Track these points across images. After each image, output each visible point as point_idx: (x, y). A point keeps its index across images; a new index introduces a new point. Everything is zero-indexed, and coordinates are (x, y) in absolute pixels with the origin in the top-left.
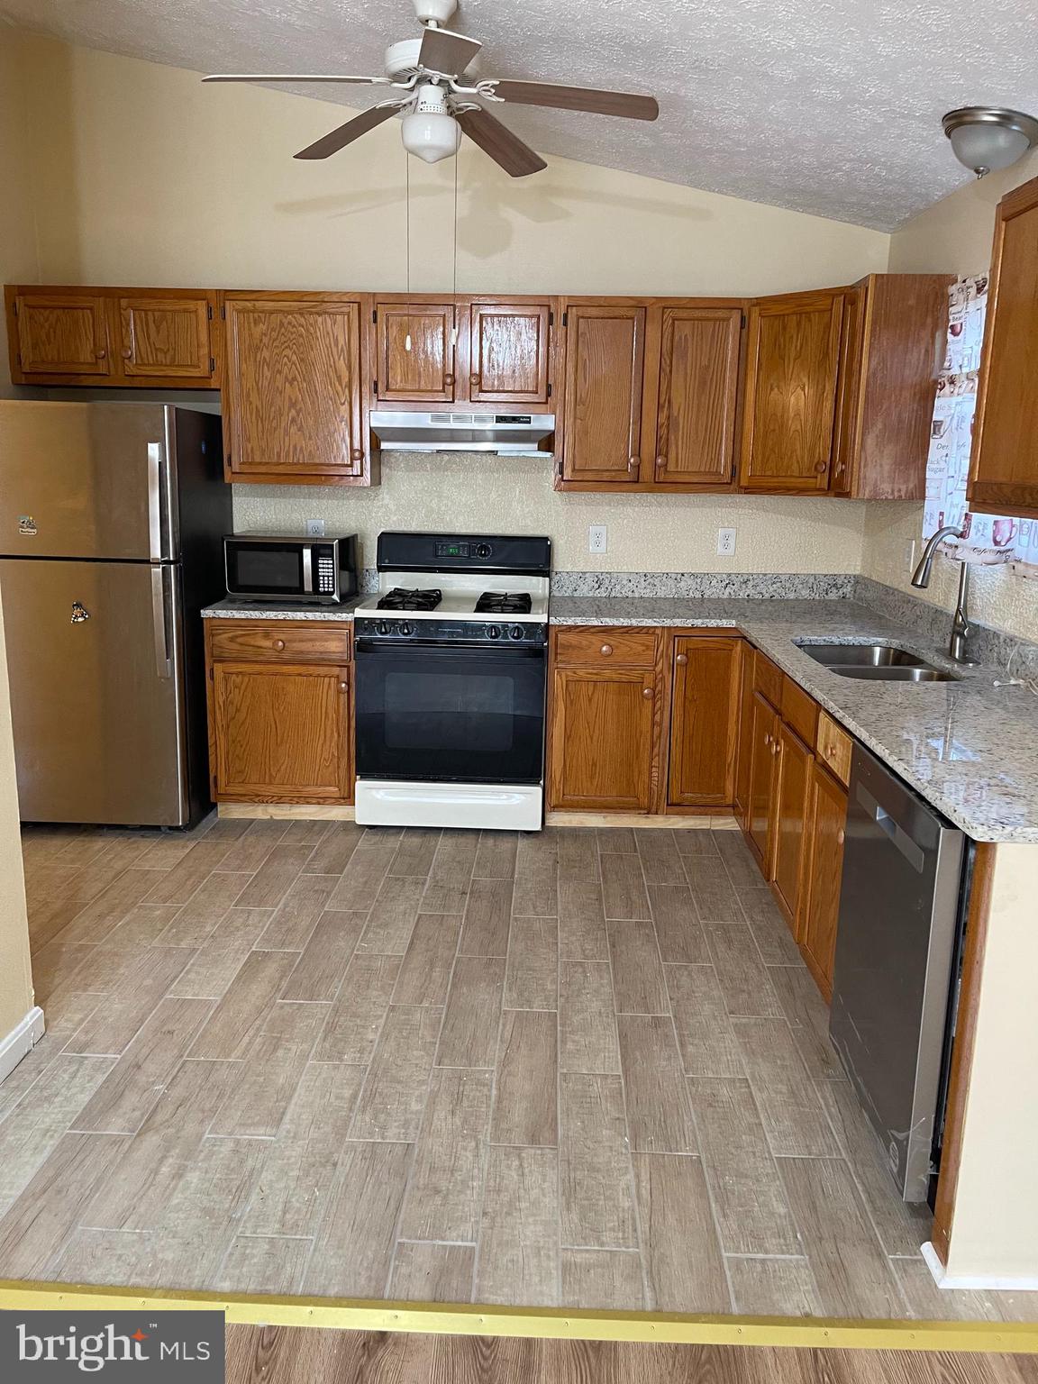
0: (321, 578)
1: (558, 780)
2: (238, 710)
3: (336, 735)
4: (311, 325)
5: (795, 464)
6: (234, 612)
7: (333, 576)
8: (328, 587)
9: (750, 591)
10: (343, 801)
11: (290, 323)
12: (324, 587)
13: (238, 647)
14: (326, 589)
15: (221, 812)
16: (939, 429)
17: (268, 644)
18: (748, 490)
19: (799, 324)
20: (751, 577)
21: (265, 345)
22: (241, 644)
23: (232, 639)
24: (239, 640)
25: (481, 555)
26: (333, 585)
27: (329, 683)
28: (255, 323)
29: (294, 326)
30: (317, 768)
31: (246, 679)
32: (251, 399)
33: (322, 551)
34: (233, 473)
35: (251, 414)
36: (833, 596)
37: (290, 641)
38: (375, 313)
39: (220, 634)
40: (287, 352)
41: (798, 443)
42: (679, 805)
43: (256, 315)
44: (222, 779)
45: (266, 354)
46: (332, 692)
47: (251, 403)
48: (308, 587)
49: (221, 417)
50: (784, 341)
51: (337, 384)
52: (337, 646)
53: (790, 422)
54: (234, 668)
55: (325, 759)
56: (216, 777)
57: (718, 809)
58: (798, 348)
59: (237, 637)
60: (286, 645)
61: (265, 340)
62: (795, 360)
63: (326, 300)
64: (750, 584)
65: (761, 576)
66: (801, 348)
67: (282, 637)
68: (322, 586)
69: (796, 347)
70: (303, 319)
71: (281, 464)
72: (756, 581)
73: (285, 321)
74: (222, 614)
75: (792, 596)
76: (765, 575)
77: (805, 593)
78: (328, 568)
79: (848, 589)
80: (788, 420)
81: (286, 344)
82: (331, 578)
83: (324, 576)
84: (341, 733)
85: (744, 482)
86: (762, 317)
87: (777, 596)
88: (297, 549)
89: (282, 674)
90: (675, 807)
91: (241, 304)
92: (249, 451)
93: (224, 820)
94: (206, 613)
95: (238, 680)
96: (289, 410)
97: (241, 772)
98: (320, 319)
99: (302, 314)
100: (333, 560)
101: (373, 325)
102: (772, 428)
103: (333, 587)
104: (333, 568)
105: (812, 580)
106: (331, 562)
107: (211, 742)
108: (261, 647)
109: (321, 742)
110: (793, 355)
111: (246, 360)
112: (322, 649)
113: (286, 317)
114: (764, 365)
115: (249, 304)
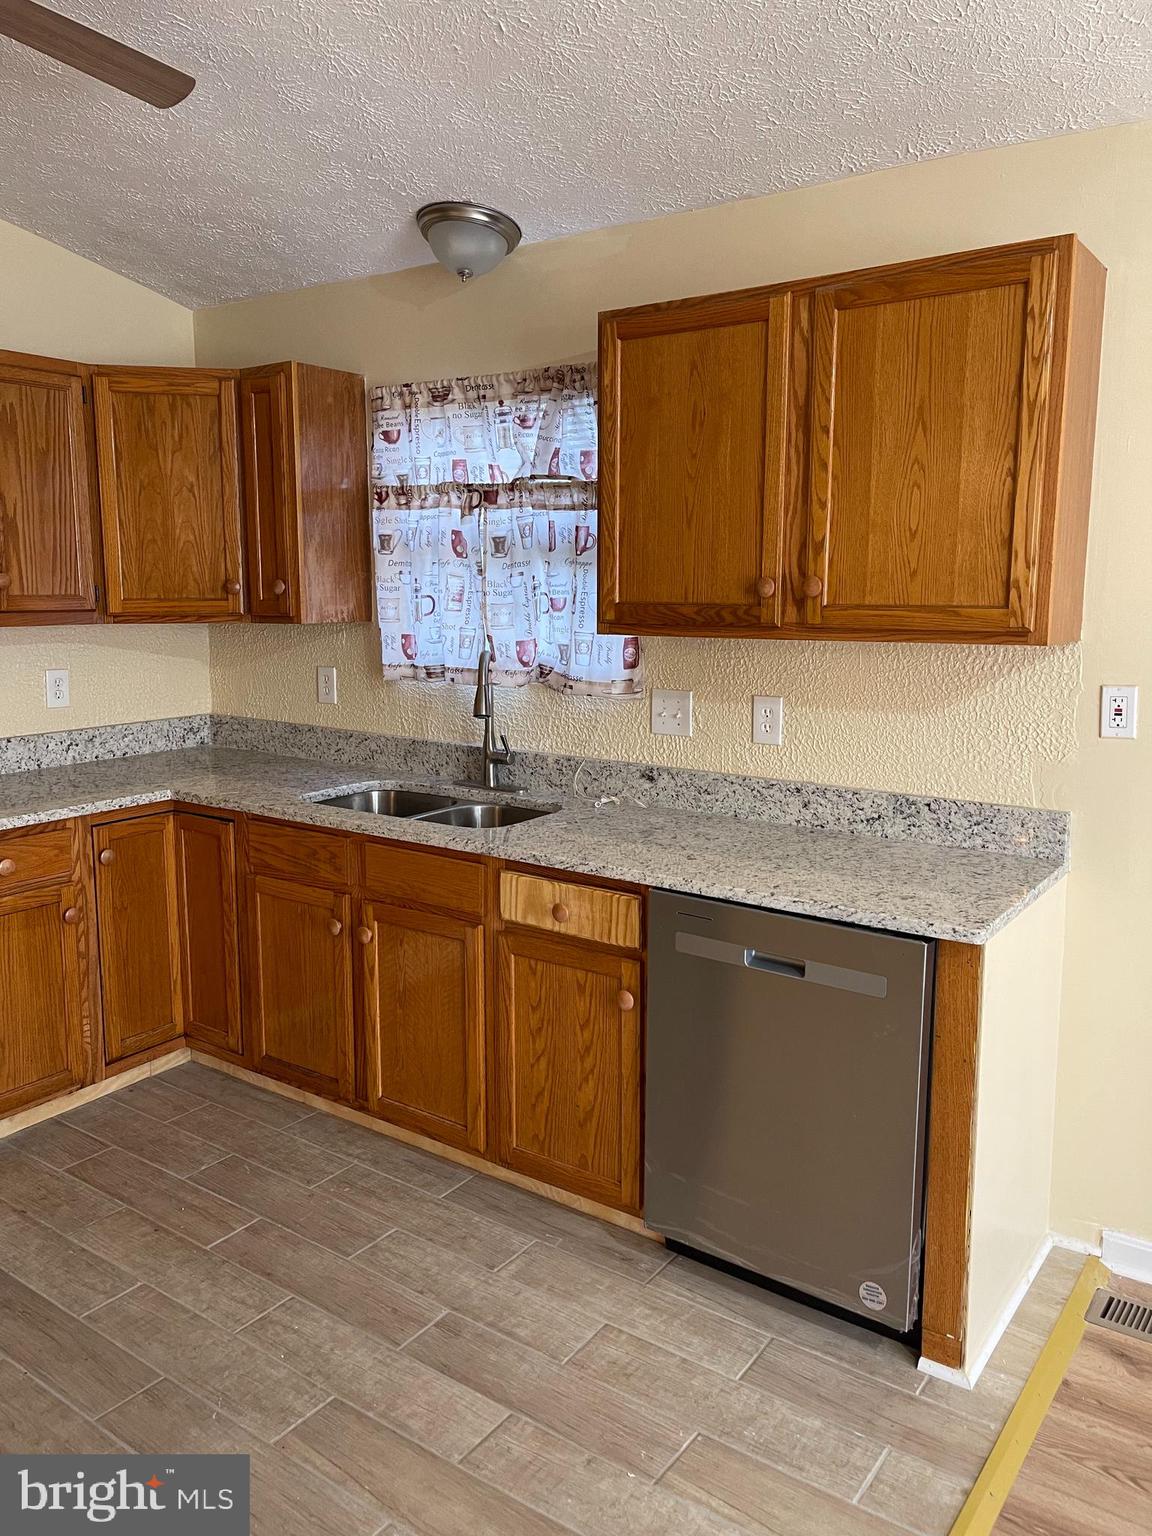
5: (192, 583)
9: (99, 751)
16: (389, 543)
18: (119, 618)
19: (173, 407)
20: (97, 733)
36: (191, 743)
41: (193, 556)
42: (121, 1059)
50: (154, 426)
53: (178, 531)
57: (168, 1045)
58: (177, 438)
62: (173, 453)
64: (97, 741)
65: (109, 729)
66: (181, 437)
69: (173, 436)
72: (104, 737)
75: (147, 750)
76: (113, 727)
77: (161, 745)
79: (205, 733)
80: (174, 529)
85: (114, 607)
86: (112, 391)
87: (130, 753)
90: (117, 1062)
102: (149, 536)
105: (166, 727)
110: (169, 445)
114: (125, 454)
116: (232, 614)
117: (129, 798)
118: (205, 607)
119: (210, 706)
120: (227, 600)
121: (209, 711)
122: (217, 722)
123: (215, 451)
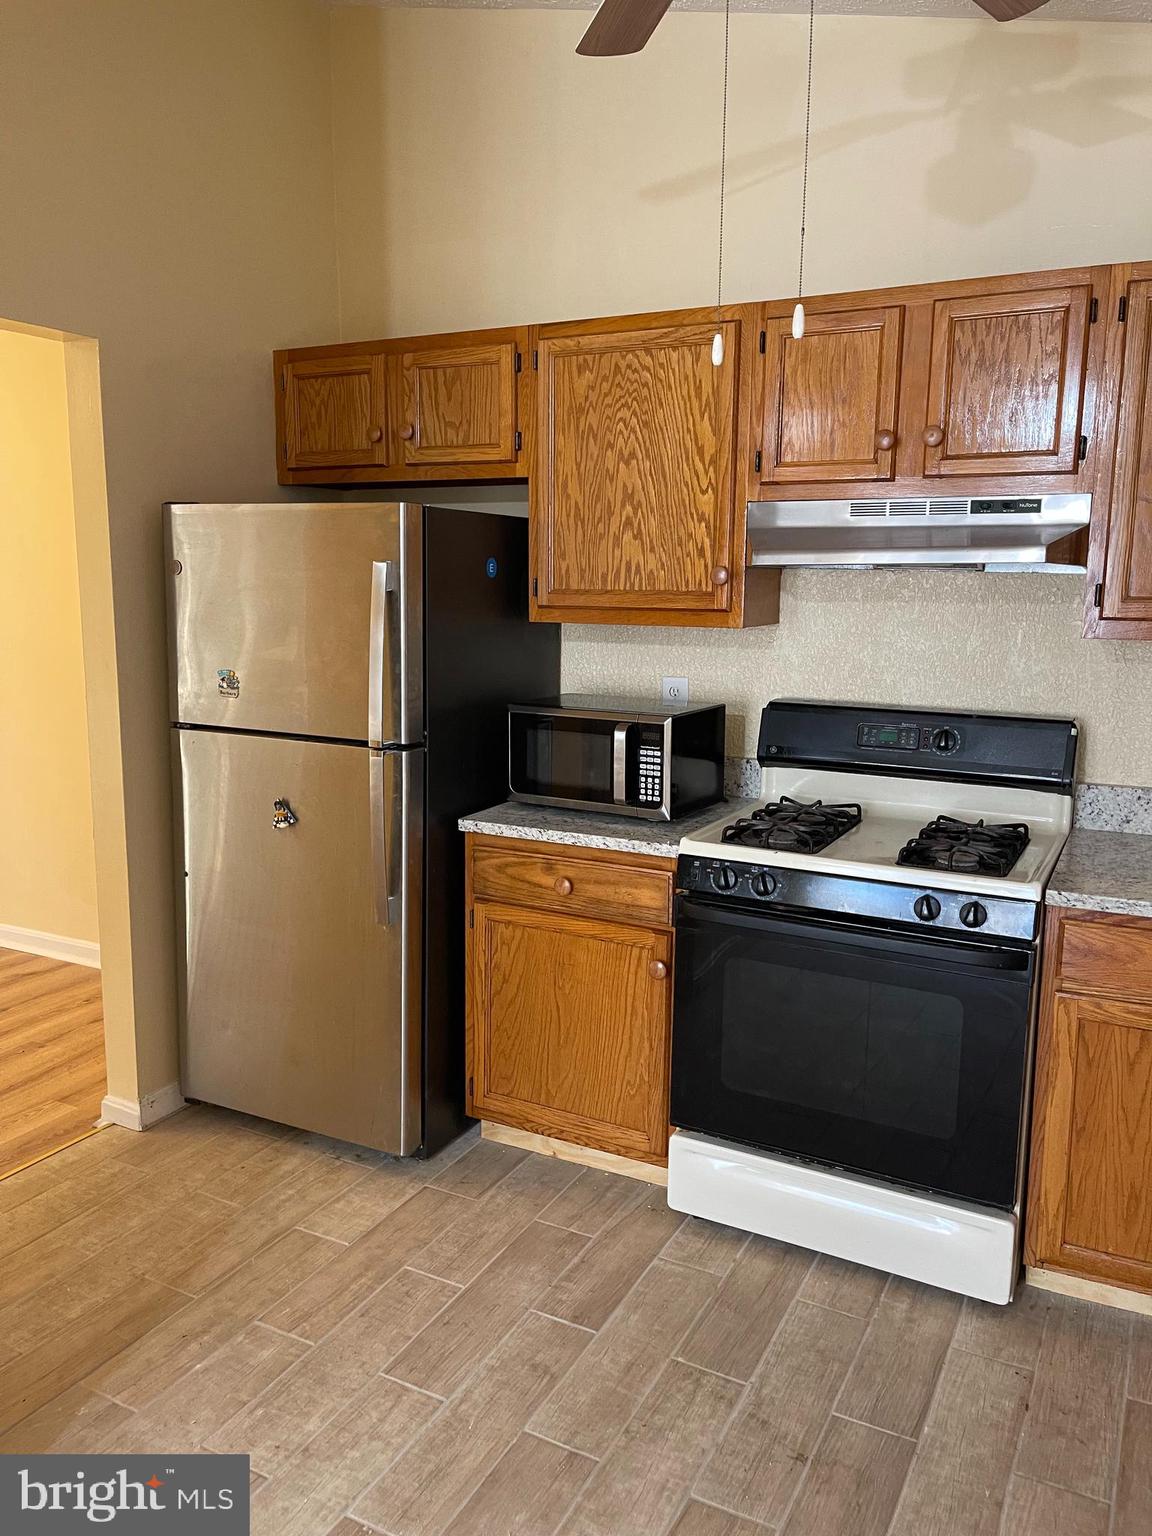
0: (643, 779)
1: (1052, 1212)
2: (505, 981)
3: (646, 1045)
4: (661, 365)
6: (504, 826)
7: (661, 778)
8: (653, 795)
10: (655, 1158)
11: (629, 366)
12: (646, 794)
13: (507, 882)
14: (649, 798)
15: (486, 1129)
17: (549, 881)
21: (591, 403)
22: (513, 878)
23: (500, 868)
24: (510, 871)
25: (939, 747)
26: (661, 791)
27: (640, 958)
28: (579, 372)
29: (635, 371)
30: (617, 1096)
31: (518, 933)
32: (570, 492)
33: (645, 735)
34: (540, 607)
35: (568, 516)
37: (581, 880)
38: (763, 335)
39: (484, 859)
40: (625, 413)
43: (581, 358)
44: (480, 1086)
45: (593, 418)
46: (642, 973)
47: (568, 496)
48: (620, 792)
49: (527, 520)
51: (697, 459)
52: (654, 898)
54: (501, 913)
55: (629, 1082)
56: (472, 1079)
59: (507, 865)
60: (576, 886)
61: (593, 397)
63: (685, 322)
67: (571, 873)
68: (643, 791)
70: (649, 359)
71: (607, 592)
73: (623, 364)
74: (488, 828)
78: (654, 764)
81: (623, 401)
82: (657, 781)
83: (647, 777)
84: (655, 1045)
88: (607, 728)
89: (569, 933)
91: (558, 344)
92: (563, 572)
93: (488, 1144)
94: (466, 825)
95: (508, 932)
96: (623, 506)
97: (508, 1079)
98: (675, 355)
99: (648, 351)
100: (662, 750)
101: (759, 357)
103: (661, 795)
104: (661, 765)
106: (659, 754)
107: (467, 1025)
108: (540, 886)
109: (624, 1053)
111: (564, 430)
112: (628, 900)
113: (624, 357)
115: (570, 343)
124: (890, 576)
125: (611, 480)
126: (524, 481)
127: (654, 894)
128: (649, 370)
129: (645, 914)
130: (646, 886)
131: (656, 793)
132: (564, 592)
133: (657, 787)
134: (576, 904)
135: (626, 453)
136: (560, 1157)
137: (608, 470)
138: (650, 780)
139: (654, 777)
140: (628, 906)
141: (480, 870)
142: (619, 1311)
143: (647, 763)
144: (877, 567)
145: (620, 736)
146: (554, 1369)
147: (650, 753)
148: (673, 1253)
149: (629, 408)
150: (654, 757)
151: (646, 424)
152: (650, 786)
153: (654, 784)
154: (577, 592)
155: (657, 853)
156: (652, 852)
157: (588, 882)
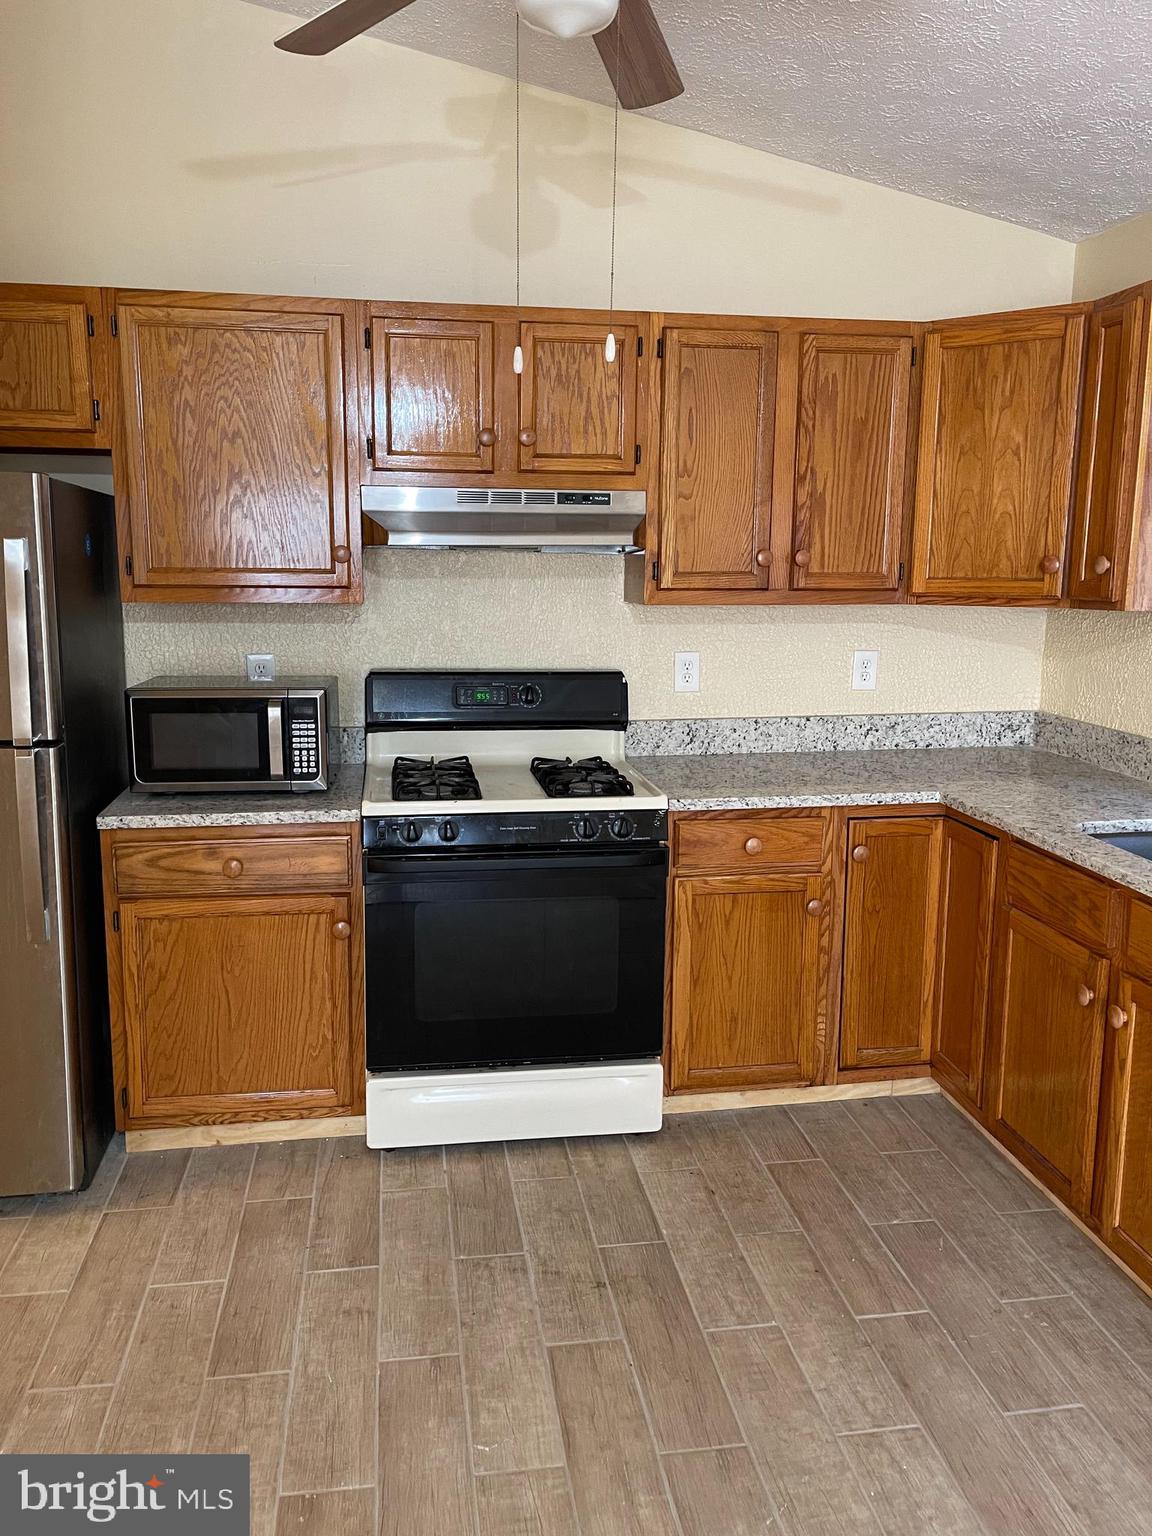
0: (297, 753)
1: (681, 1048)
2: (162, 978)
3: (329, 1005)
4: (265, 349)
5: (1004, 561)
6: (156, 818)
7: (317, 749)
8: (309, 767)
9: (900, 740)
10: (340, 1110)
11: (228, 345)
12: (301, 767)
13: (163, 875)
14: (305, 770)
15: (130, 1143)
17: (214, 866)
18: (923, 599)
19: (1008, 358)
20: (900, 720)
21: (186, 378)
22: (168, 870)
23: (152, 862)
24: (163, 863)
25: (527, 702)
26: (317, 762)
27: (318, 924)
28: (169, 343)
29: (235, 351)
30: (298, 1061)
31: (176, 926)
32: (165, 467)
33: (297, 711)
34: (135, 586)
35: (165, 490)
36: (1008, 741)
37: (251, 859)
38: (368, 333)
39: (129, 855)
40: (226, 391)
41: (1009, 532)
42: (855, 1068)
43: (171, 330)
44: (136, 1094)
45: (188, 393)
46: (322, 936)
47: (164, 473)
48: (276, 767)
49: (113, 497)
50: (983, 382)
51: (308, 443)
52: (329, 864)
53: (995, 501)
54: (155, 909)
55: (310, 1046)
56: (125, 1091)
57: (910, 1069)
58: (1007, 393)
59: (160, 858)
60: (245, 866)
61: (188, 371)
62: (1002, 409)
63: (286, 309)
64: (899, 729)
65: (913, 717)
66: (1012, 392)
67: (238, 853)
68: (297, 764)
69: (1003, 391)
70: (249, 341)
71: (217, 570)
72: (907, 725)
73: (221, 342)
74: (135, 822)
75: (954, 744)
76: (918, 715)
77: (972, 740)
78: (308, 736)
79: (1027, 732)
80: (991, 499)
81: (223, 379)
82: (312, 752)
83: (301, 750)
84: (339, 1002)
85: (918, 587)
86: (944, 348)
87: (935, 745)
88: (260, 707)
89: (241, 915)
90: (851, 1071)
91: (143, 313)
92: (163, 551)
93: (137, 1157)
94: (106, 822)
95: (164, 927)
96: (230, 484)
97: (171, 1078)
98: (278, 340)
99: (248, 331)
100: (316, 722)
101: (365, 353)
102: (964, 508)
103: (317, 766)
104: (316, 736)
105: (980, 720)
106: (313, 726)
107: (115, 1032)
108: (202, 873)
109: (305, 1017)
110: (998, 401)
111: (154, 404)
112: (304, 870)
113: (222, 335)
114: (949, 417)
115: (160, 313)
116: (1046, 598)
117: (890, 795)
118: (1016, 588)
119: (1037, 702)
120: (1043, 580)
121: (1036, 708)
122: (1041, 721)
123: (1050, 404)
124: (463, 557)
125: (215, 457)
126: (107, 453)
127: (333, 860)
128: (249, 351)
129: (325, 880)
130: (324, 853)
131: (313, 764)
132: (167, 570)
133: (312, 758)
134: (244, 884)
135: (230, 431)
136: (224, 1143)
137: (210, 449)
138: (304, 752)
139: (308, 750)
140: (305, 875)
141: (126, 869)
142: (383, 1244)
143: (300, 736)
144: (452, 548)
145: (274, 713)
146: (366, 1307)
147: (304, 726)
148: (390, 1184)
149: (231, 387)
150: (308, 729)
151: (250, 404)
152: (305, 758)
153: (309, 756)
154: (182, 570)
155: (336, 820)
156: (330, 820)
157: (260, 859)
